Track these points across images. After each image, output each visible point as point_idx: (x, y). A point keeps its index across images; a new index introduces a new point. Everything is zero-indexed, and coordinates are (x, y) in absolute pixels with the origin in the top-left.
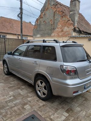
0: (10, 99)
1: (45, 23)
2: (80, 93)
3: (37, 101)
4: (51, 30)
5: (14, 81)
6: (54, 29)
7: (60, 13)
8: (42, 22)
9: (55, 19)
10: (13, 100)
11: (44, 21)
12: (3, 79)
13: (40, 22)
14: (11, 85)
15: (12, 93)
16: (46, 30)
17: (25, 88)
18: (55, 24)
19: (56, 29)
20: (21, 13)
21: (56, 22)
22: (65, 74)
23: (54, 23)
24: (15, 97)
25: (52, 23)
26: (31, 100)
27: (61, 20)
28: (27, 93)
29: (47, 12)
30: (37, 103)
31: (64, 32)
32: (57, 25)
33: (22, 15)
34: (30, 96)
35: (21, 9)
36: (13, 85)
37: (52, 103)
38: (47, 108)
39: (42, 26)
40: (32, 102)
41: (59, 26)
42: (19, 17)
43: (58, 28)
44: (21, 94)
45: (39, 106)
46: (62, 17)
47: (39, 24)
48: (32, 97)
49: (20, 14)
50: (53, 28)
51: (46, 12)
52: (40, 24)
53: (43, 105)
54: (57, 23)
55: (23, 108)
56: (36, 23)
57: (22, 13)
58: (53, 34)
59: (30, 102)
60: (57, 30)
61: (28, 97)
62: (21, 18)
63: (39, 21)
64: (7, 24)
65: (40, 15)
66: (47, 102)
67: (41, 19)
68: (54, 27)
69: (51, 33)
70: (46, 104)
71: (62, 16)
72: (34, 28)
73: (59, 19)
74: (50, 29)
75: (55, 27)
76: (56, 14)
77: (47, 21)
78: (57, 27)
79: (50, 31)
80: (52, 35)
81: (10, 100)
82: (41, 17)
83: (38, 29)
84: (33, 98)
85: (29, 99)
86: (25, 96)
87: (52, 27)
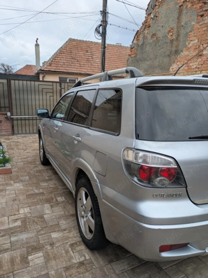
0: (11, 226)
1: (155, 39)
2: (194, 251)
3: (72, 245)
4: (169, 55)
5: (51, 180)
6: (177, 52)
7: (195, 6)
8: (149, 37)
9: (183, 24)
10: (16, 232)
11: (154, 35)
12: (29, 174)
13: (145, 38)
14: (37, 191)
15: (27, 210)
16: (156, 58)
17: (63, 202)
18: (181, 38)
19: (182, 51)
20: (104, 23)
21: (183, 32)
22: (135, 179)
23: (178, 35)
24: (25, 224)
25: (174, 38)
26: (59, 241)
27: (197, 26)
28: (60, 217)
29: (162, 11)
30: (67, 252)
31: (204, 58)
32: (185, 41)
33: (105, 29)
34: (63, 227)
35: (104, 13)
36: (41, 191)
37: (111, 262)
38: (87, 274)
39: (148, 48)
40: (57, 247)
41: (192, 43)
42: (99, 32)
43: (188, 49)
44: (45, 216)
45: (69, 264)
46: (202, 16)
47: (140, 44)
48: (65, 230)
49: (101, 25)
50: (174, 49)
51: (160, 10)
52: (143, 44)
53: (82, 264)
54: (187, 35)
55: (25, 260)
56: (135, 42)
57: (106, 22)
58: (174, 67)
59: (52, 244)
60: (185, 53)
61: (56, 228)
62: (104, 35)
63: (141, 37)
64: (81, 53)
65: (146, 22)
66: (97, 255)
67: (146, 31)
68: (177, 46)
69: (170, 65)
70: (92, 262)
71: (201, 14)
72: (129, 55)
73: (193, 23)
74: (168, 53)
75: (180, 47)
76: (184, 12)
77: (160, 35)
78: (186, 46)
79: (166, 60)
80: (171, 70)
81: (10, 229)
82: (146, 25)
83: (138, 57)
84: (66, 234)
85: (54, 235)
86: (51, 224)
87: (172, 47)
